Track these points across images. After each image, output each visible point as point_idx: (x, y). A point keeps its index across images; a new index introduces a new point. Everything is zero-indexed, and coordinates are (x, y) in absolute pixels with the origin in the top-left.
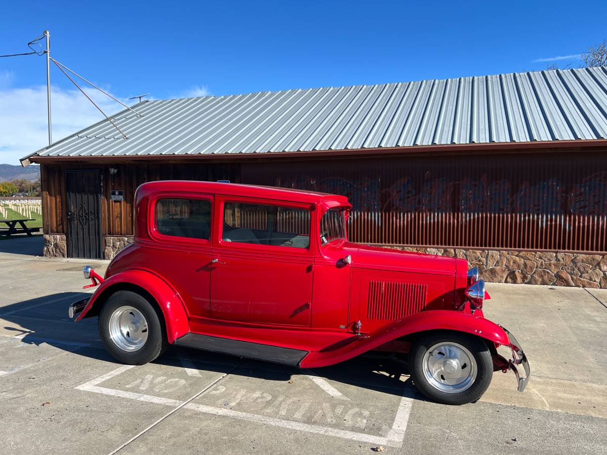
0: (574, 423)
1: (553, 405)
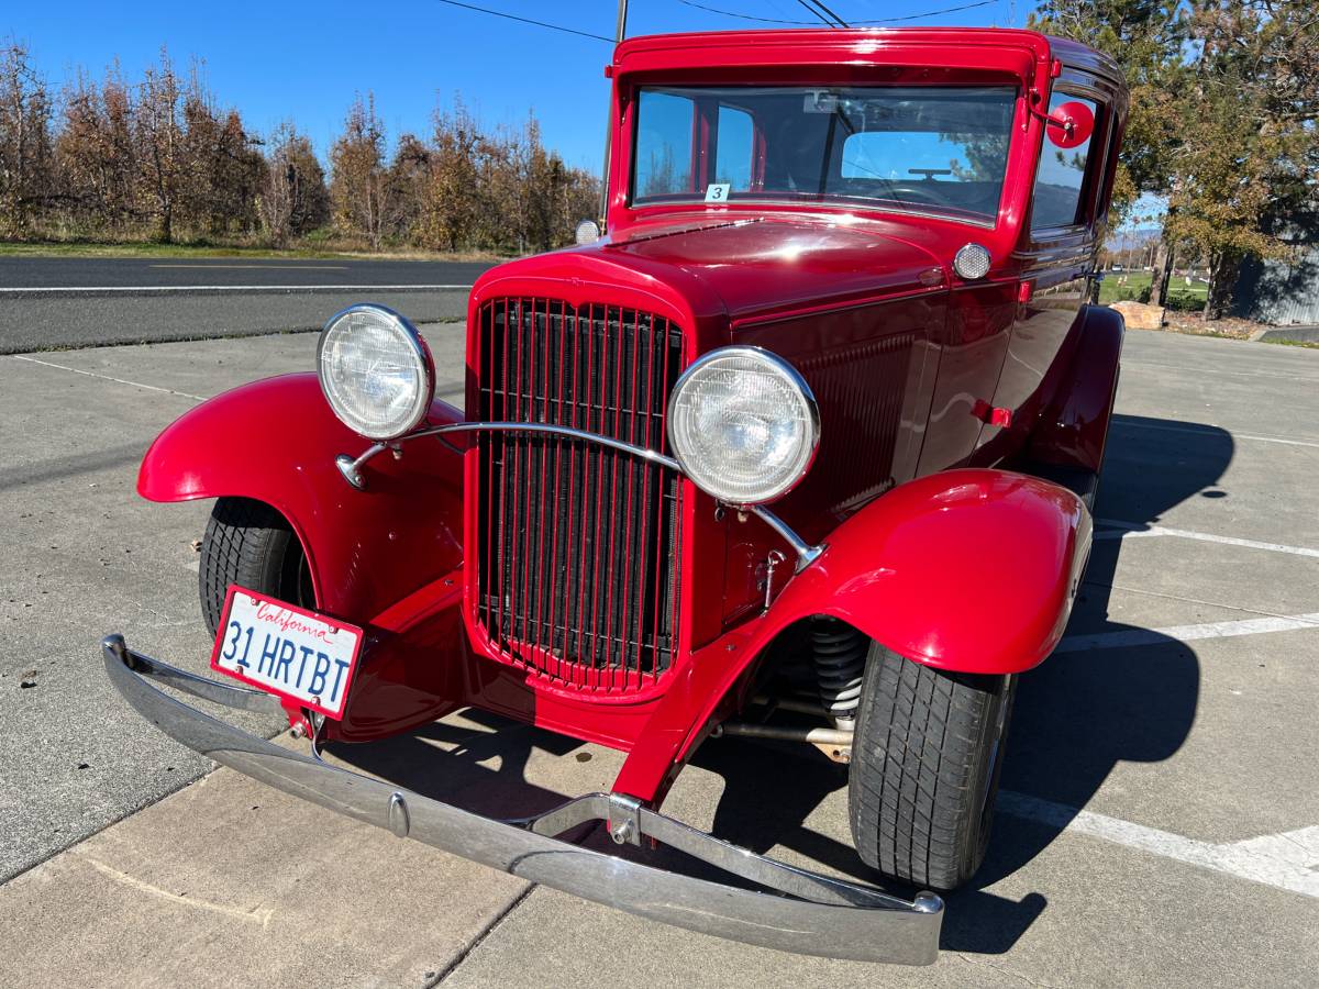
1: (92, 897)
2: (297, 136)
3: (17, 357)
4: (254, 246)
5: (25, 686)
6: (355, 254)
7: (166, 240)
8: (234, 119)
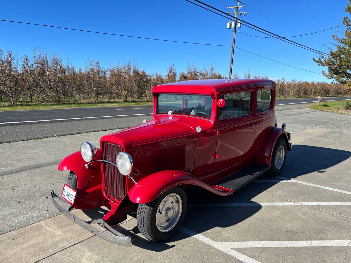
0: (23, 220)
1: (40, 228)
2: (158, 74)
3: (77, 135)
4: (145, 102)
5: (46, 197)
6: (167, 103)
7: (126, 101)
8: (144, 72)
